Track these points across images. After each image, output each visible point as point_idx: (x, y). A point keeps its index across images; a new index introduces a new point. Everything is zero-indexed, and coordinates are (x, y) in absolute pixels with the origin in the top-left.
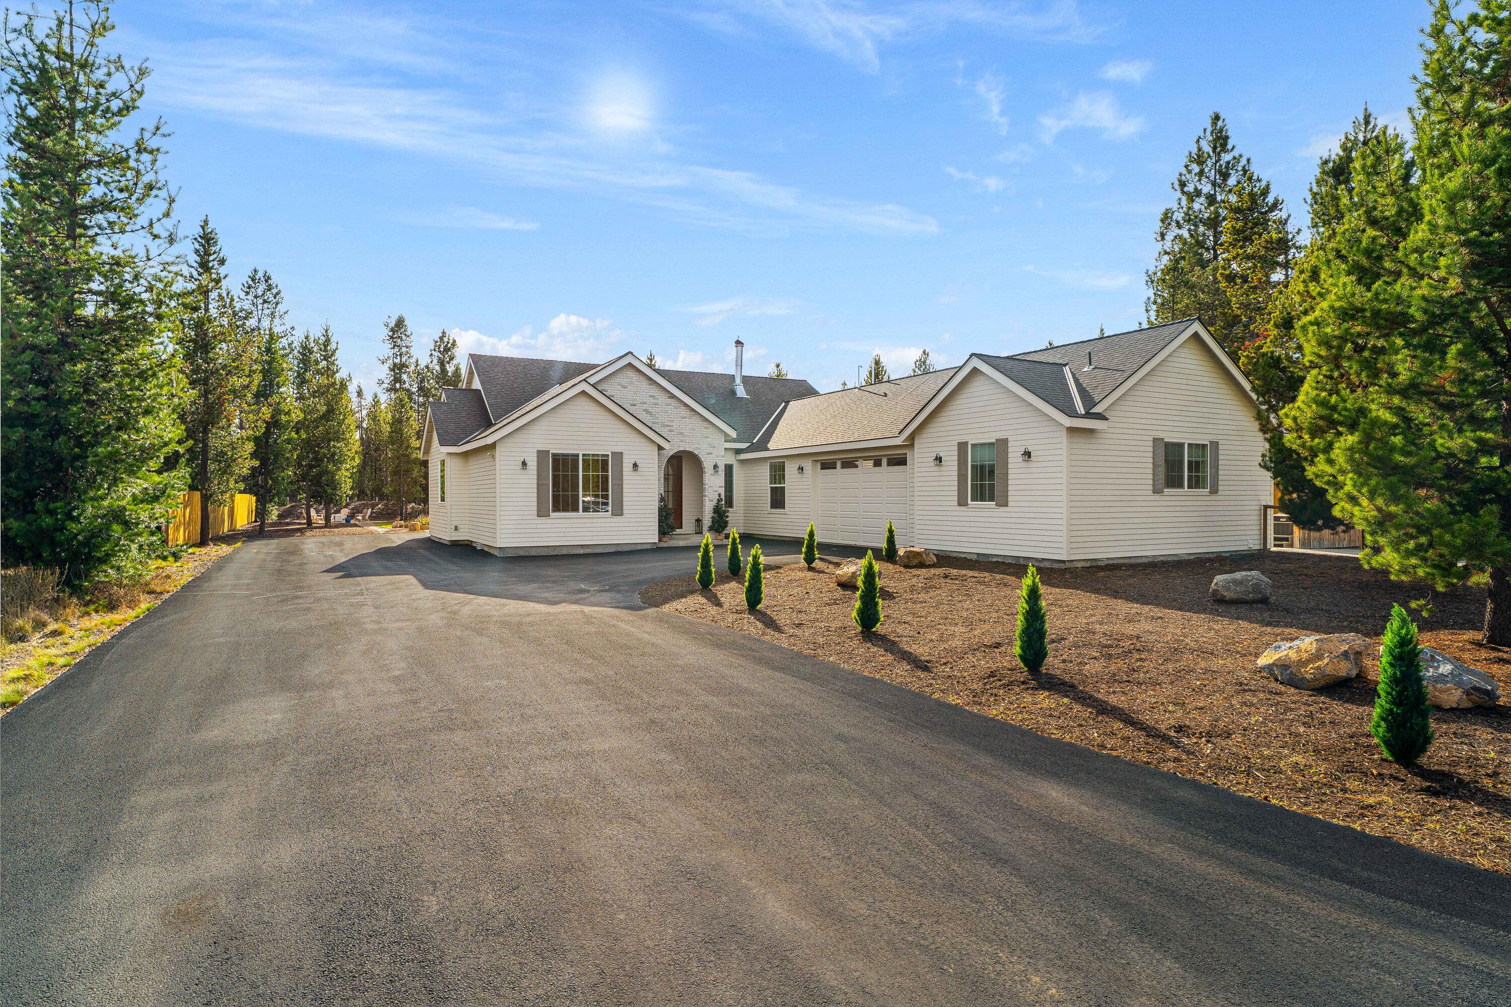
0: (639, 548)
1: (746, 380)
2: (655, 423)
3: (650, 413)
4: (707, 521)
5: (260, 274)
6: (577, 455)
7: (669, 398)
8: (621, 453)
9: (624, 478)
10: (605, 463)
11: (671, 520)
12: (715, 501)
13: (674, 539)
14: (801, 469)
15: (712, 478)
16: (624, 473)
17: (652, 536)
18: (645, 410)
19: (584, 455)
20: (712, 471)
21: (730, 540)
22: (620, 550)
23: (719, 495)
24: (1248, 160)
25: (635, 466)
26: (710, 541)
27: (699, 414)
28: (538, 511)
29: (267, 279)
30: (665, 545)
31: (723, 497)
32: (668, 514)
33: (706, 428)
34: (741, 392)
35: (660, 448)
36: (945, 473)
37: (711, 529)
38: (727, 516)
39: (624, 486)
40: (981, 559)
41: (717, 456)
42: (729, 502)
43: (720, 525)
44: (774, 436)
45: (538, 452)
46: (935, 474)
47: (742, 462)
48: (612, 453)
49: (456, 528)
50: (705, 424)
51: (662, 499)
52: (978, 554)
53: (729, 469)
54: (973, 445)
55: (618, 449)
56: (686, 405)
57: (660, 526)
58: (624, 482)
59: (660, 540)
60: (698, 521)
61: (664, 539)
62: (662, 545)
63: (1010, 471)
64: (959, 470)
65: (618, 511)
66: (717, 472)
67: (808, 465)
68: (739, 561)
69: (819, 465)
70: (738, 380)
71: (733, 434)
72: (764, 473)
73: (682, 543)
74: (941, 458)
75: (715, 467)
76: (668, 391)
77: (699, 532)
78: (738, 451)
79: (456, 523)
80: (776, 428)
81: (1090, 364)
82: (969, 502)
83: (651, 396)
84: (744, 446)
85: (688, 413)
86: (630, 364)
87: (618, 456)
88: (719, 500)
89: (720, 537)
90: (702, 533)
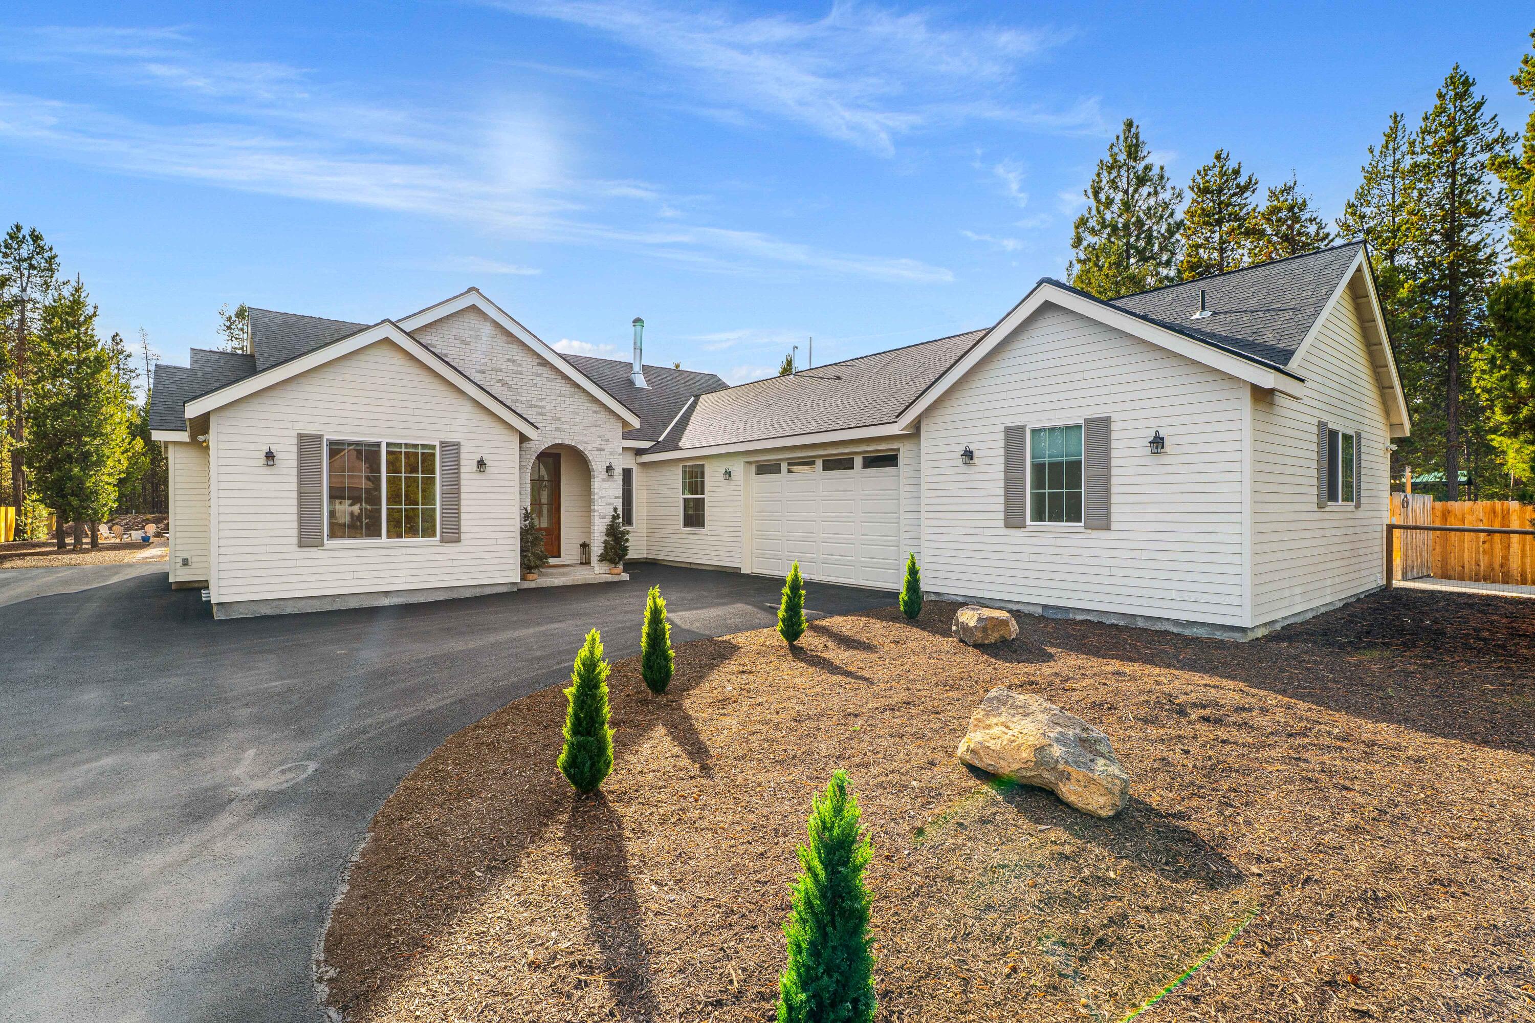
0: (488, 591)
1: (646, 369)
2: (516, 401)
3: (509, 386)
4: (597, 548)
5: (25, 231)
6: (378, 445)
7: (539, 364)
8: (458, 445)
9: (463, 482)
10: (428, 459)
11: (541, 548)
12: (608, 520)
13: (546, 575)
14: (728, 474)
15: (606, 485)
16: (463, 476)
17: (511, 573)
18: (499, 381)
19: (388, 445)
20: (604, 475)
21: (647, 614)
22: (455, 596)
23: (615, 510)
24: (1162, 168)
25: (481, 464)
26: (599, 650)
27: (584, 391)
28: (300, 537)
29: (36, 238)
30: (532, 585)
31: (620, 512)
32: (536, 539)
33: (595, 412)
34: (640, 381)
35: (523, 438)
36: (978, 477)
37: (603, 558)
38: (627, 540)
39: (463, 496)
40: (1050, 614)
41: (611, 454)
42: (628, 520)
43: (616, 553)
44: (687, 432)
45: (301, 437)
46: (961, 478)
47: (644, 465)
48: (442, 444)
49: (185, 563)
50: (595, 407)
51: (527, 516)
52: (1045, 607)
53: (627, 474)
54: (1034, 431)
55: (452, 438)
56: (566, 378)
57: (523, 557)
58: (463, 489)
59: (523, 578)
60: (585, 546)
61: (530, 576)
62: (527, 585)
63: (1114, 472)
64: (1007, 470)
65: (453, 536)
66: (611, 476)
67: (738, 467)
68: (667, 659)
69: (753, 468)
70: (637, 368)
71: (636, 423)
72: (675, 479)
73: (558, 581)
74: (972, 452)
75: (609, 468)
76: (538, 355)
77: (585, 562)
78: (639, 452)
79: (185, 555)
80: (687, 424)
81: (1203, 309)
82: (1028, 522)
83: (509, 360)
84: (647, 445)
85: (569, 389)
86: (474, 308)
87: (452, 449)
88: (615, 518)
89: (616, 571)
90: (589, 563)
